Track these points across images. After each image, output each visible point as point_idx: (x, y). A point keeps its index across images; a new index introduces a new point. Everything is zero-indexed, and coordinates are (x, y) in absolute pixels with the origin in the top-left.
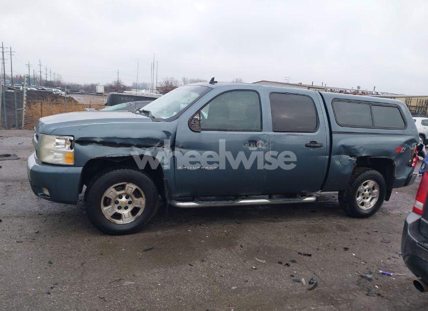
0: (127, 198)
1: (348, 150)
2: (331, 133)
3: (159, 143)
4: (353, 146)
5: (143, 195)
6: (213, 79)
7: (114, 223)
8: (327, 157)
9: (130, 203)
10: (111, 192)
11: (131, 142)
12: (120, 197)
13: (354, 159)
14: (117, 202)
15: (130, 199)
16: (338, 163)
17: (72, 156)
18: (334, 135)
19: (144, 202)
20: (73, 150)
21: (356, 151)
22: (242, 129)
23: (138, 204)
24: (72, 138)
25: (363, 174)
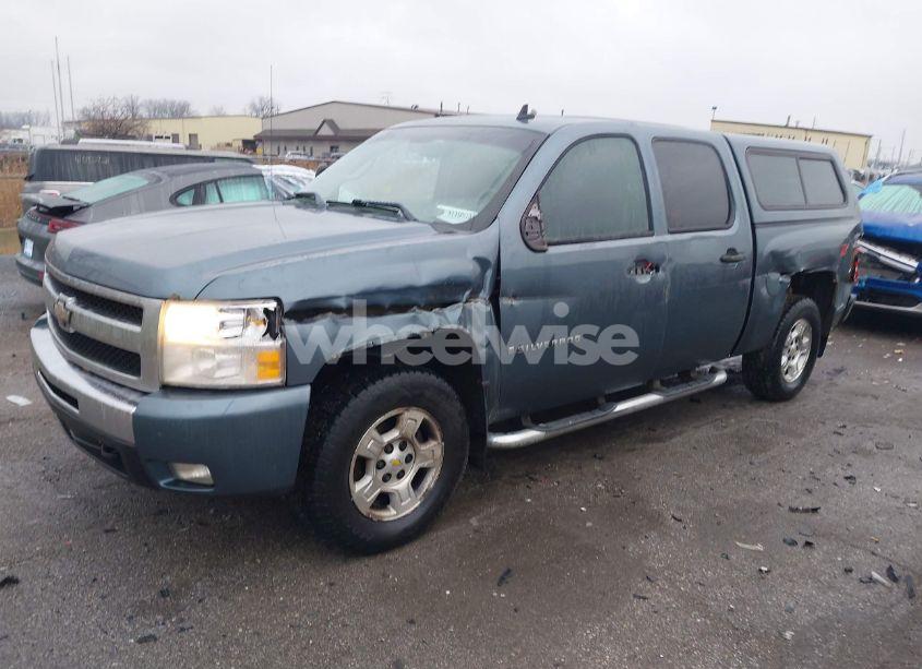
0: (402, 448)
1: (780, 261)
2: (753, 226)
3: (467, 293)
4: (788, 251)
5: (439, 436)
6: (525, 107)
7: (381, 522)
8: (750, 280)
9: (409, 459)
10: (369, 443)
11: (415, 298)
12: (389, 449)
13: (787, 280)
14: (381, 464)
15: (409, 450)
16: (764, 291)
17: (276, 357)
18: (758, 231)
19: (439, 452)
20: (278, 342)
21: (791, 261)
22: (619, 233)
23: (426, 459)
24: (272, 306)
25: (793, 308)
